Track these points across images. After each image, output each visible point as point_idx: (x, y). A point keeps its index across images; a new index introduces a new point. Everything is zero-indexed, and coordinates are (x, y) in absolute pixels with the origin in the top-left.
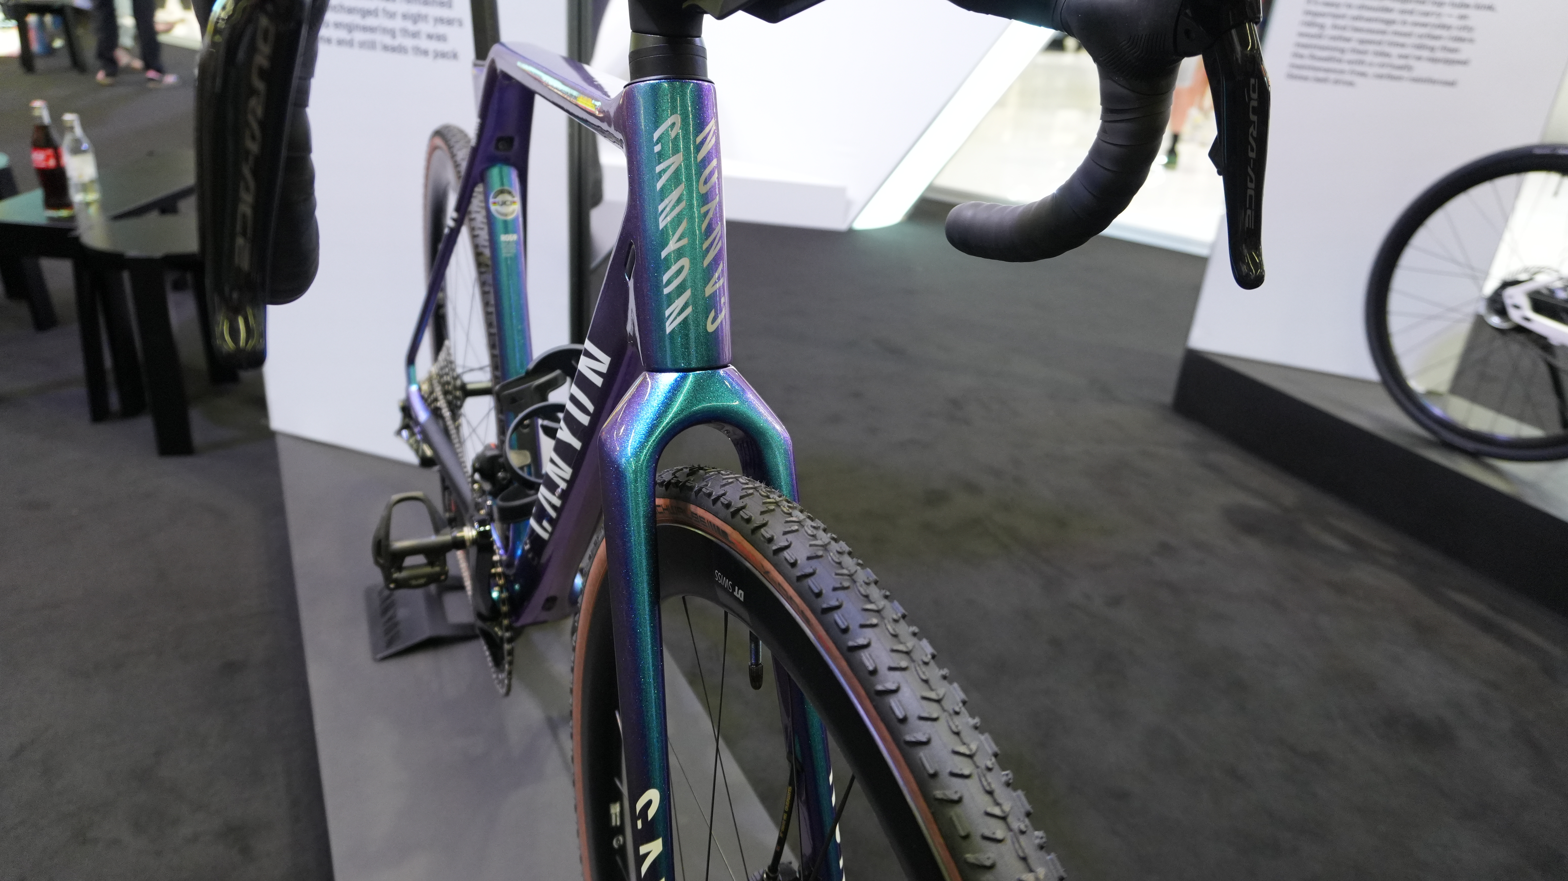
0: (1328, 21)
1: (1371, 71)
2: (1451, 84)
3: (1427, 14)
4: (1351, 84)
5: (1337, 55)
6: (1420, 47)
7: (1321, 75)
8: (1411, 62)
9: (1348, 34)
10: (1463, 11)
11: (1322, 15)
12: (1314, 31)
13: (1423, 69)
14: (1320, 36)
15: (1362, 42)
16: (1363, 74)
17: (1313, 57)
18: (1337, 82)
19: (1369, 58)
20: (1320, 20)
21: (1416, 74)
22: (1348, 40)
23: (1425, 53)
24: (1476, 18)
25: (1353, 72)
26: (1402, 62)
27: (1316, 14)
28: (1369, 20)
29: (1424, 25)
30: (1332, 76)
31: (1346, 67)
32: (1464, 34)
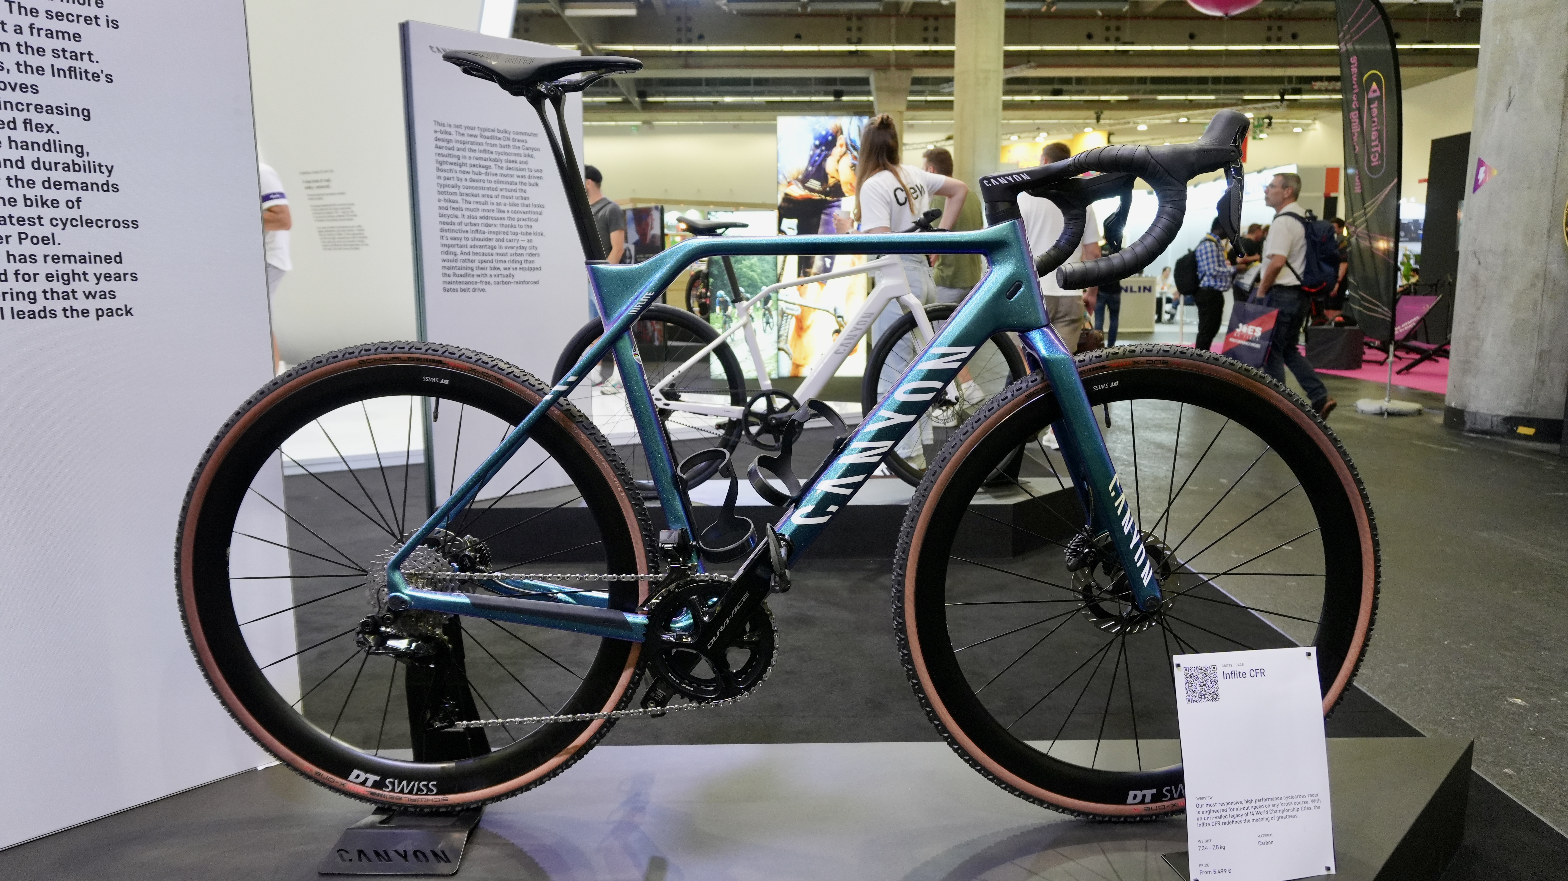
0: (458, 250)
1: (492, 280)
2: (536, 283)
3: (511, 241)
4: (484, 290)
5: (469, 272)
6: (513, 262)
7: (464, 287)
8: (511, 272)
9: (471, 257)
10: (529, 237)
11: (453, 246)
12: (451, 257)
13: (520, 276)
14: (456, 261)
15: (481, 262)
16: (489, 283)
17: (455, 275)
18: (474, 290)
19: (488, 272)
20: (452, 250)
21: (516, 279)
22: (472, 261)
23: (518, 266)
24: (537, 240)
25: (481, 282)
26: (507, 272)
27: (449, 246)
28: (481, 247)
29: (512, 248)
30: (471, 287)
31: (478, 280)
32: (533, 252)
